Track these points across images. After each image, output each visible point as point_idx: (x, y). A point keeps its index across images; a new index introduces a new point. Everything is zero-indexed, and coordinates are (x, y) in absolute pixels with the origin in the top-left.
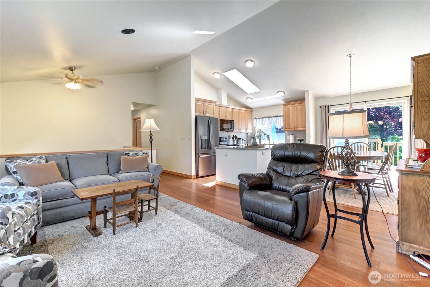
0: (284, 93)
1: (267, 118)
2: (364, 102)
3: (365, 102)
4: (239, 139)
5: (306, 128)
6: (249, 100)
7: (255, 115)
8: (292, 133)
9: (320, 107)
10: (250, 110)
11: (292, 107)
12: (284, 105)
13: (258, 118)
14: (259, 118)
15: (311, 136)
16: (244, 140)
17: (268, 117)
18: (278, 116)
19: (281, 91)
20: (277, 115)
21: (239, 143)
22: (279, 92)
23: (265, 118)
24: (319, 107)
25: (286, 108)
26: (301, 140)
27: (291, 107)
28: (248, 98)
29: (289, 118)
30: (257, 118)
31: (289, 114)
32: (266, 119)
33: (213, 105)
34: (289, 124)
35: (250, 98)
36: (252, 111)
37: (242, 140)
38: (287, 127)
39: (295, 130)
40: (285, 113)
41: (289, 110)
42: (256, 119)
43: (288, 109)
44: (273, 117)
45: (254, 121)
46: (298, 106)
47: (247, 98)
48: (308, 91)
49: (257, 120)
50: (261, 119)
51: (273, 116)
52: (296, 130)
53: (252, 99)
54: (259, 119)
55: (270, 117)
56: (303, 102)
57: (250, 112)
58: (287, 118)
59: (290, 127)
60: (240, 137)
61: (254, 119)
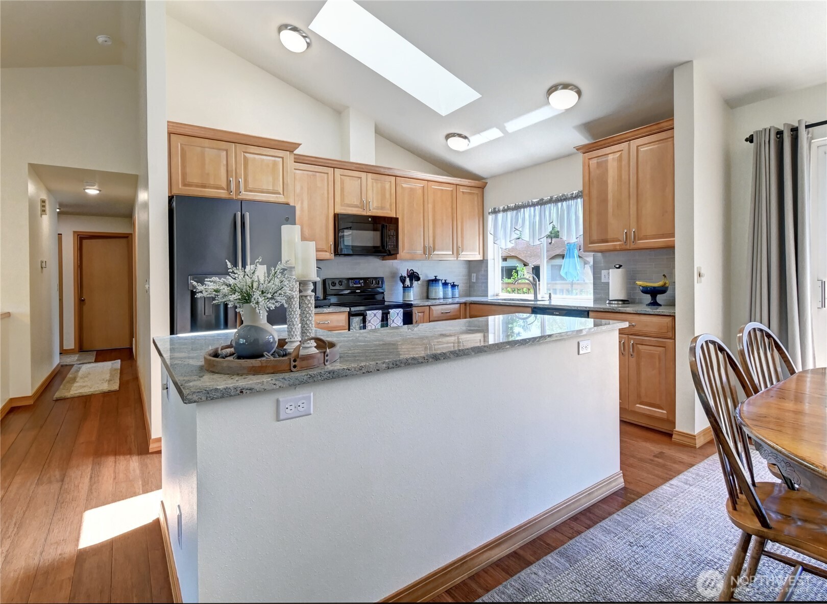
0: (579, 93)
1: (529, 206)
4: (432, 281)
5: (674, 237)
6: (456, 144)
7: (493, 198)
8: (620, 258)
9: (750, 139)
10: (479, 184)
11: (618, 154)
12: (586, 149)
13: (501, 208)
14: (505, 210)
15: (702, 272)
16: (453, 286)
17: (534, 205)
19: (566, 86)
20: (563, 195)
21: (432, 295)
22: (556, 90)
23: (524, 206)
24: (747, 140)
25: (594, 161)
26: (654, 288)
27: (612, 156)
28: (454, 135)
29: (604, 200)
30: (499, 211)
31: (603, 182)
32: (527, 210)
33: (283, 158)
34: (603, 224)
35: (460, 136)
36: (482, 188)
37: (445, 284)
38: (595, 237)
39: (628, 247)
40: (589, 181)
41: (607, 170)
42: (495, 212)
43: (602, 166)
44: (551, 201)
45: (490, 218)
46: (642, 149)
47: (448, 136)
48: (689, 63)
49: (500, 215)
50: (509, 215)
51: (552, 198)
52: (633, 246)
53: (465, 137)
54: (505, 214)
56: (665, 125)
57: (476, 191)
58: (595, 202)
59: (611, 235)
60: (436, 277)
61: (489, 213)
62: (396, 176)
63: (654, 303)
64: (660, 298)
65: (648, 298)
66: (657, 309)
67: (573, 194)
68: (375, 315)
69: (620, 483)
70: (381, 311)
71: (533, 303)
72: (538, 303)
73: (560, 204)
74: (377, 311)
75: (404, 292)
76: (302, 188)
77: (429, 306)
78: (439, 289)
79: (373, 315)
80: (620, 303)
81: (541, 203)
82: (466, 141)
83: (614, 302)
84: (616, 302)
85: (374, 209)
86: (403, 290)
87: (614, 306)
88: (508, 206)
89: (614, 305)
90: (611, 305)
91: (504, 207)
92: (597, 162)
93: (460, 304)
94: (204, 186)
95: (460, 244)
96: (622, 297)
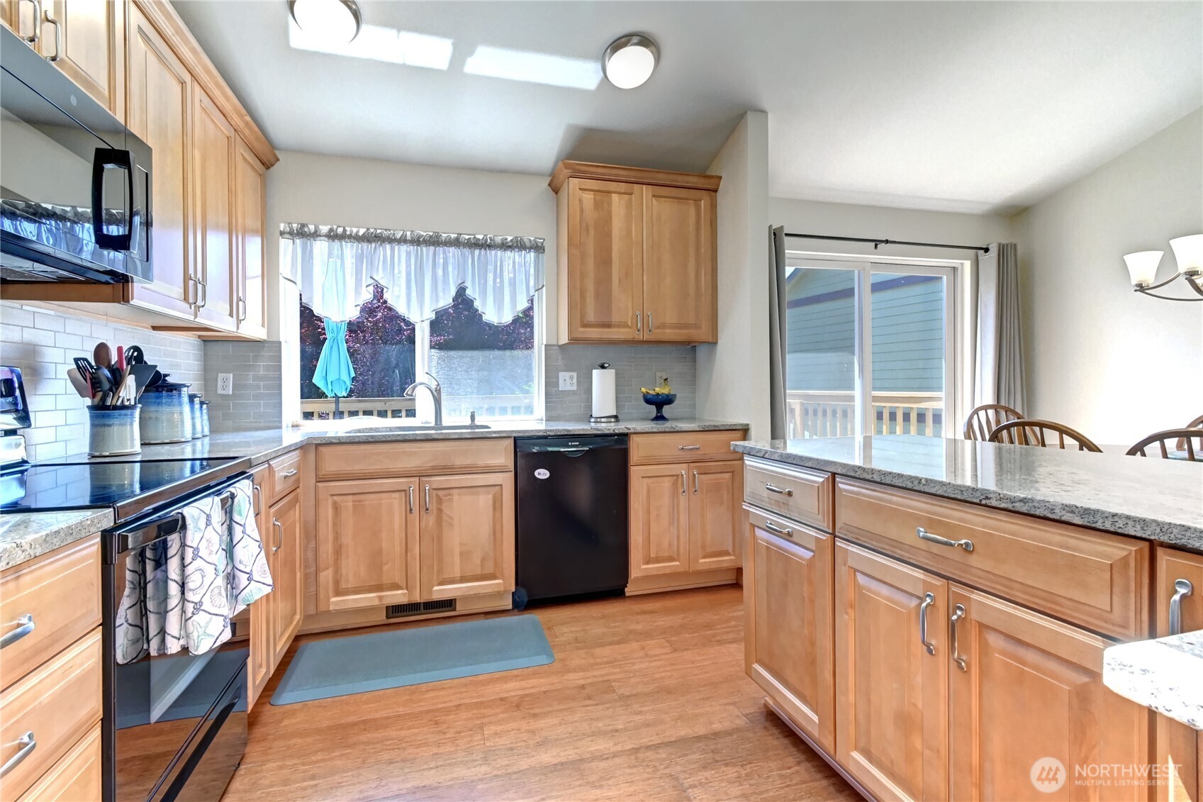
1: (403, 240)
3: (876, 246)
11: (626, 198)
13: (324, 229)
14: (332, 236)
17: (417, 241)
18: (498, 240)
23: (391, 240)
25: (588, 195)
27: (617, 197)
29: (605, 262)
30: (315, 235)
31: (605, 234)
34: (604, 300)
36: (267, 165)
38: (591, 316)
39: (644, 338)
42: (301, 233)
43: (603, 208)
44: (456, 243)
45: (289, 247)
48: (763, 111)
49: (320, 246)
50: (350, 249)
52: (646, 336)
54: (337, 244)
55: (434, 241)
57: (259, 168)
59: (616, 318)
61: (282, 233)
63: (660, 418)
64: (666, 410)
65: (652, 410)
66: (664, 424)
73: (477, 252)
80: (613, 420)
83: (603, 420)
88: (345, 231)
89: (603, 425)
90: (599, 425)
91: (331, 230)
92: (594, 199)
96: (615, 414)
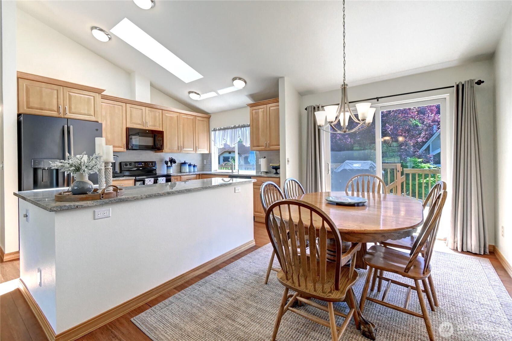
0: (245, 82)
1: (230, 128)
2: (376, 100)
3: (378, 100)
4: (183, 163)
5: (279, 146)
6: (192, 96)
7: (214, 124)
8: (265, 154)
9: (306, 109)
10: (207, 116)
11: (263, 109)
12: (251, 106)
13: (218, 129)
14: (219, 130)
15: (289, 160)
16: (194, 166)
17: (232, 128)
19: (240, 79)
20: (244, 125)
21: (183, 170)
22: (236, 80)
23: (228, 128)
25: (254, 111)
26: (276, 166)
27: (261, 110)
28: (192, 92)
29: (258, 129)
30: (216, 130)
31: (258, 121)
32: (229, 130)
33: (94, 97)
34: (258, 139)
35: (195, 93)
36: (209, 118)
37: (190, 165)
38: (255, 145)
39: (267, 149)
40: (252, 120)
41: (259, 116)
42: (214, 130)
43: (257, 113)
44: (239, 127)
45: (213, 133)
46: (271, 108)
47: (190, 92)
48: (283, 77)
49: (217, 132)
50: (221, 131)
51: (239, 126)
52: (268, 149)
53: (198, 94)
56: (276, 100)
57: (206, 120)
58: (254, 129)
59: (260, 144)
60: (185, 161)
61: (212, 131)
62: (162, 110)
63: (276, 173)
65: (274, 171)
66: (277, 175)
67: (247, 124)
68: (150, 181)
69: (254, 243)
70: (153, 179)
71: (231, 173)
72: (234, 173)
73: (242, 129)
74: (151, 179)
75: (167, 169)
76: (106, 113)
77: (180, 176)
78: (186, 168)
79: (149, 181)
80: (265, 173)
81: (235, 127)
82: (199, 95)
83: (262, 173)
84: (263, 173)
85: (150, 126)
86: (167, 168)
87: (263, 175)
91: (219, 128)
92: (255, 112)
93: (197, 175)
94: (42, 109)
95: (197, 146)
96: (265, 171)
